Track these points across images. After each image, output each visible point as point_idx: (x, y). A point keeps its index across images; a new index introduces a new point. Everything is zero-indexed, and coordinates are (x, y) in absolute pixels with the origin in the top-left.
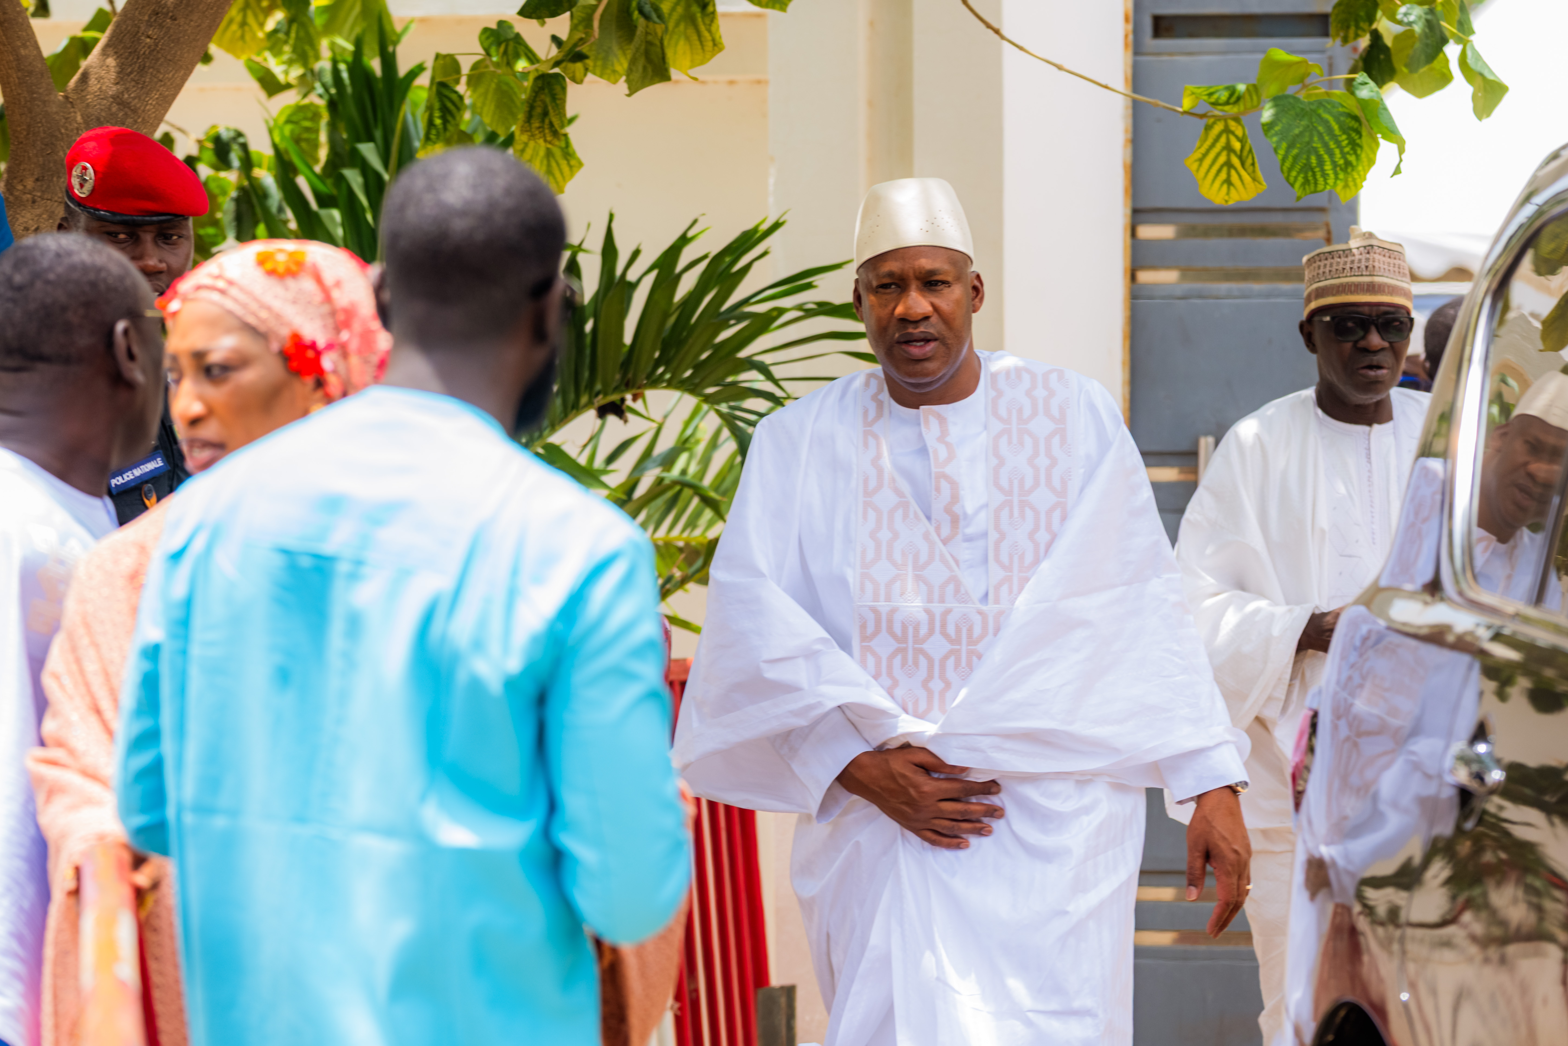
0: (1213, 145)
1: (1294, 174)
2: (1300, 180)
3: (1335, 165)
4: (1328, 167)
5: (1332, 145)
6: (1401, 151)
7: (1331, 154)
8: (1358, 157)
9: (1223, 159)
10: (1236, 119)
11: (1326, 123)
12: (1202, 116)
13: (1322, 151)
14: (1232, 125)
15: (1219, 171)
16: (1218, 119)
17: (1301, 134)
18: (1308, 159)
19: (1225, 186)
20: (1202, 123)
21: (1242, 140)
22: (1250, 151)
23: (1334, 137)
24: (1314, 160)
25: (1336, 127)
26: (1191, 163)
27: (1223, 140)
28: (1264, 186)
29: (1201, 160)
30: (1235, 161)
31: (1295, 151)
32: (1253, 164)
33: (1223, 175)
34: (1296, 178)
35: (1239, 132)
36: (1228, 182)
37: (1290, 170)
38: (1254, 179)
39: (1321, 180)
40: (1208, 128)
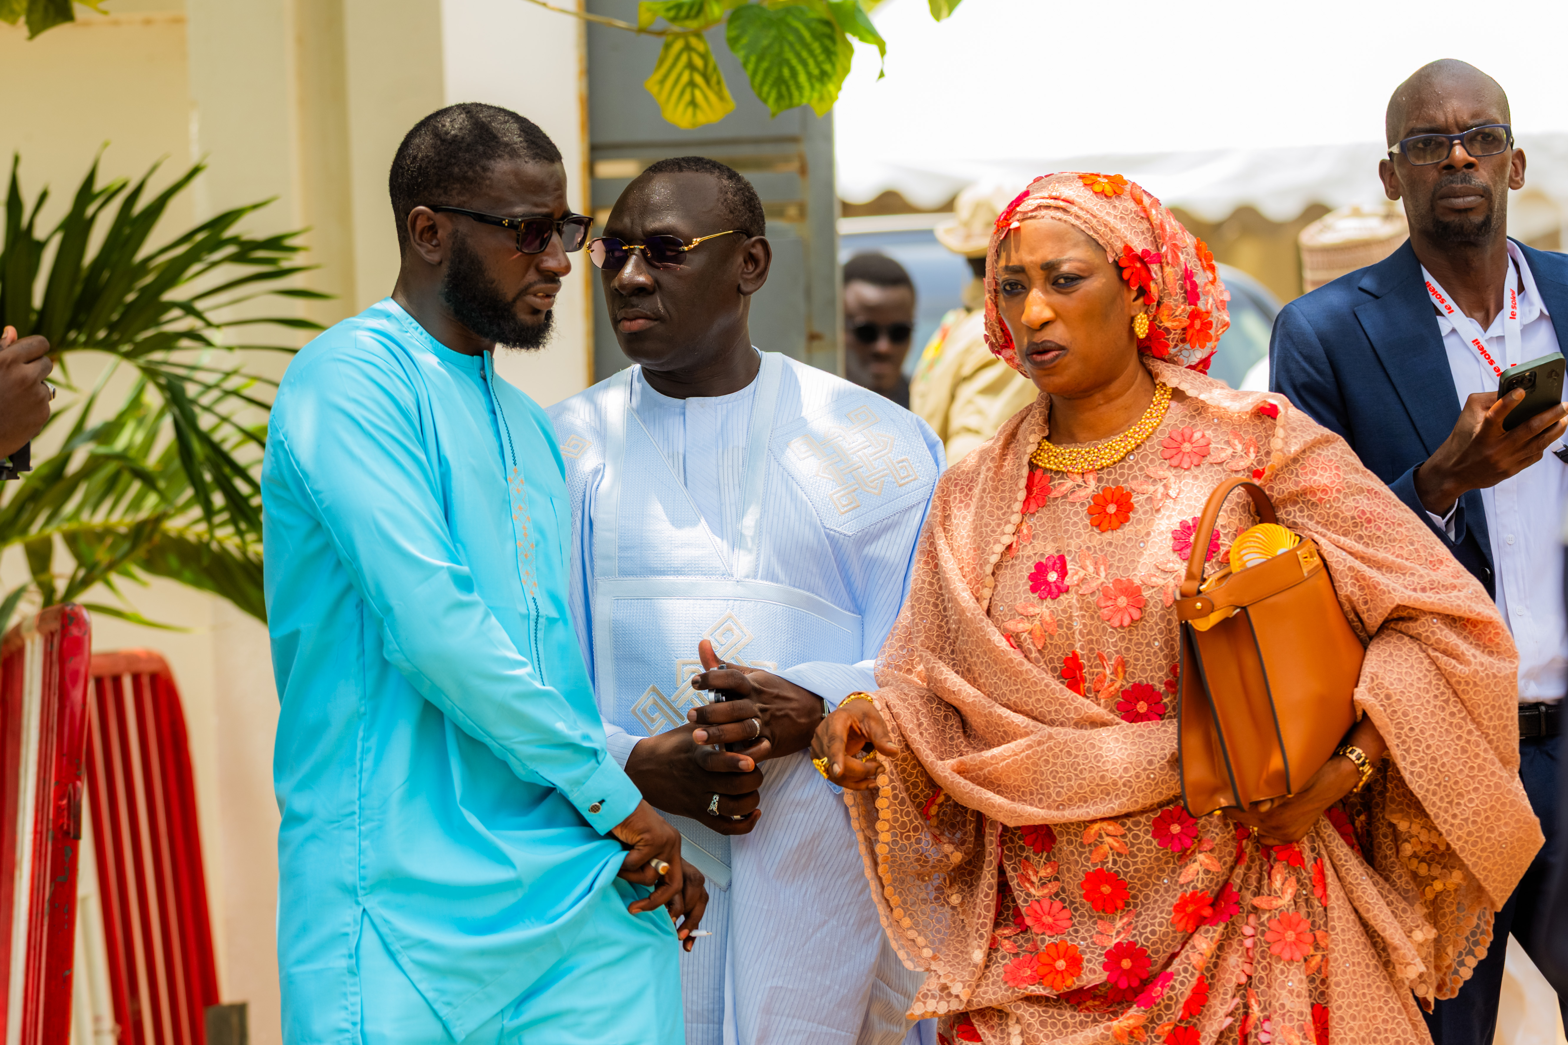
0: (674, 65)
1: (766, 89)
2: (774, 95)
3: (809, 75)
4: (802, 78)
5: (805, 54)
6: (883, 52)
7: (805, 64)
8: (833, 65)
9: (685, 77)
10: (698, 34)
11: (796, 32)
12: (661, 33)
13: (794, 62)
14: (694, 41)
15: (682, 93)
16: (677, 36)
17: (770, 46)
18: (780, 72)
19: (690, 110)
20: (659, 42)
21: (704, 57)
22: (715, 69)
23: (806, 46)
24: (786, 72)
25: (807, 35)
26: (652, 85)
27: (684, 58)
28: (731, 105)
29: (662, 82)
30: (699, 79)
31: (765, 65)
32: (719, 83)
33: (687, 97)
34: (769, 94)
35: (701, 47)
36: (693, 103)
37: (762, 84)
38: (721, 98)
39: (796, 93)
40: (668, 46)
